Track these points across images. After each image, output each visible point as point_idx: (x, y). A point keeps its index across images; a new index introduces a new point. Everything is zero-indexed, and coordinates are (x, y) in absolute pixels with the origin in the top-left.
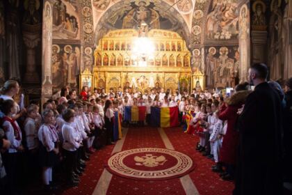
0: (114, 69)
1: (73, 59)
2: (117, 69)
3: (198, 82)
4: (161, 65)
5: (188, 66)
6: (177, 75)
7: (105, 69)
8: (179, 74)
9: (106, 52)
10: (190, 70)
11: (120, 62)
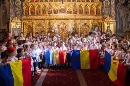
0: (39, 17)
1: (3, 9)
2: (42, 17)
3: (109, 27)
4: (78, 14)
5: (99, 14)
6: (90, 21)
7: (32, 17)
8: (92, 21)
9: (33, 3)
10: (101, 17)
11: (44, 12)
